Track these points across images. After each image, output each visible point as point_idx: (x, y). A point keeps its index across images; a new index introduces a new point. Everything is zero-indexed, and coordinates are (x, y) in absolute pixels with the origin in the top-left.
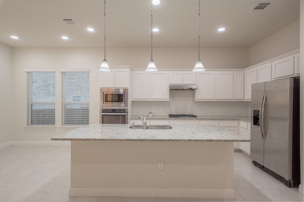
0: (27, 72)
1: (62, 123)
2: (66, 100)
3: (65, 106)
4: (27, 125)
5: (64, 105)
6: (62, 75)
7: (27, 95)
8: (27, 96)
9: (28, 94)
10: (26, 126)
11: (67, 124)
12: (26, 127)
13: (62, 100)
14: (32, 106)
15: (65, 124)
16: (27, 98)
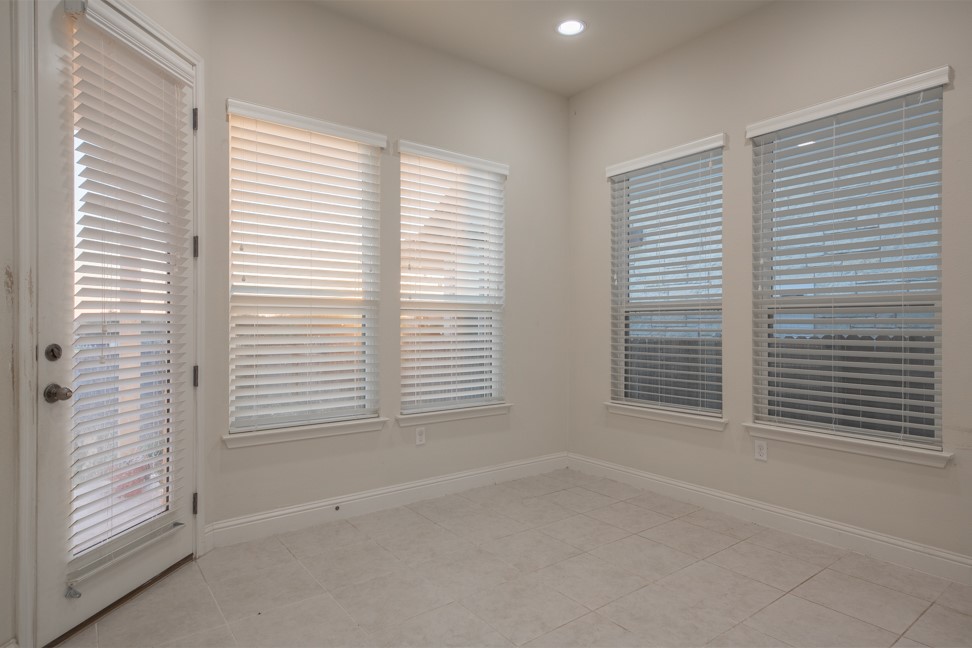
0: (612, 179)
1: (756, 410)
2: (777, 288)
3: (770, 316)
4: (613, 399)
5: (765, 315)
6: (756, 154)
7: (610, 274)
8: (613, 280)
9: (613, 272)
10: (609, 402)
11: (784, 415)
12: (607, 407)
13: (755, 286)
14: (627, 318)
15: (771, 413)
16: (614, 287)
